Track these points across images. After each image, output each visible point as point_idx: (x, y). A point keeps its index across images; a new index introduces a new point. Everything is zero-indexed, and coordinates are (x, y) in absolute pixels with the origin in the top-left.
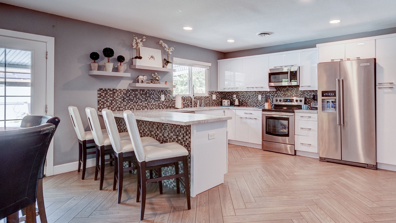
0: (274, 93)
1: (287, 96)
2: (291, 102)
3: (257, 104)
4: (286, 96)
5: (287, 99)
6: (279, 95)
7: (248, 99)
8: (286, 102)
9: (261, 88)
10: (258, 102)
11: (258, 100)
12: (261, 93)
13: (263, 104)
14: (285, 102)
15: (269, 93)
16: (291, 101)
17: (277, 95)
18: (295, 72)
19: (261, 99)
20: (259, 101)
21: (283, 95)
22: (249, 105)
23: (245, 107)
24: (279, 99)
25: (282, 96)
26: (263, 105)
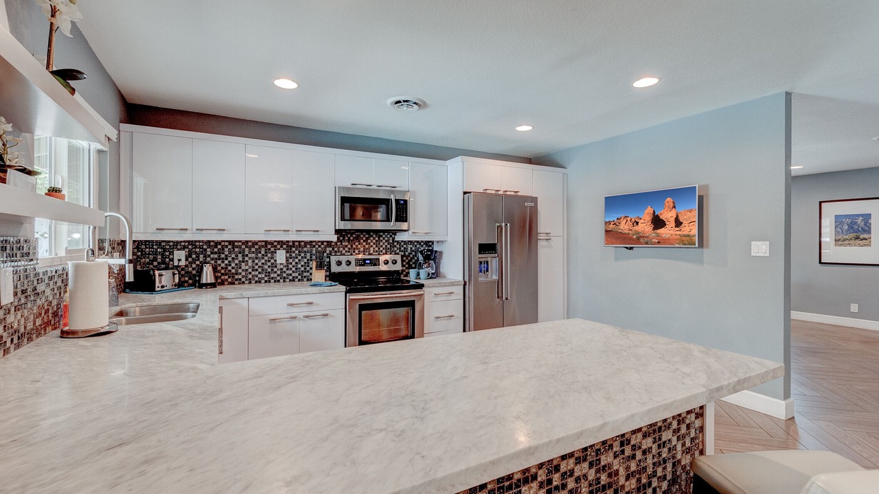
0: (322, 246)
1: (357, 251)
2: (375, 265)
3: (272, 275)
4: (354, 252)
5: (365, 260)
6: (336, 249)
7: (237, 262)
8: (363, 265)
9: (312, 233)
10: (275, 269)
11: (274, 266)
12: (285, 246)
13: (291, 275)
14: (360, 265)
15: (308, 246)
16: (375, 262)
17: (331, 249)
18: (402, 202)
19: (284, 261)
20: (278, 267)
21: (346, 249)
22: (243, 280)
23: (253, 286)
24: (343, 259)
25: (344, 252)
26: (291, 278)
